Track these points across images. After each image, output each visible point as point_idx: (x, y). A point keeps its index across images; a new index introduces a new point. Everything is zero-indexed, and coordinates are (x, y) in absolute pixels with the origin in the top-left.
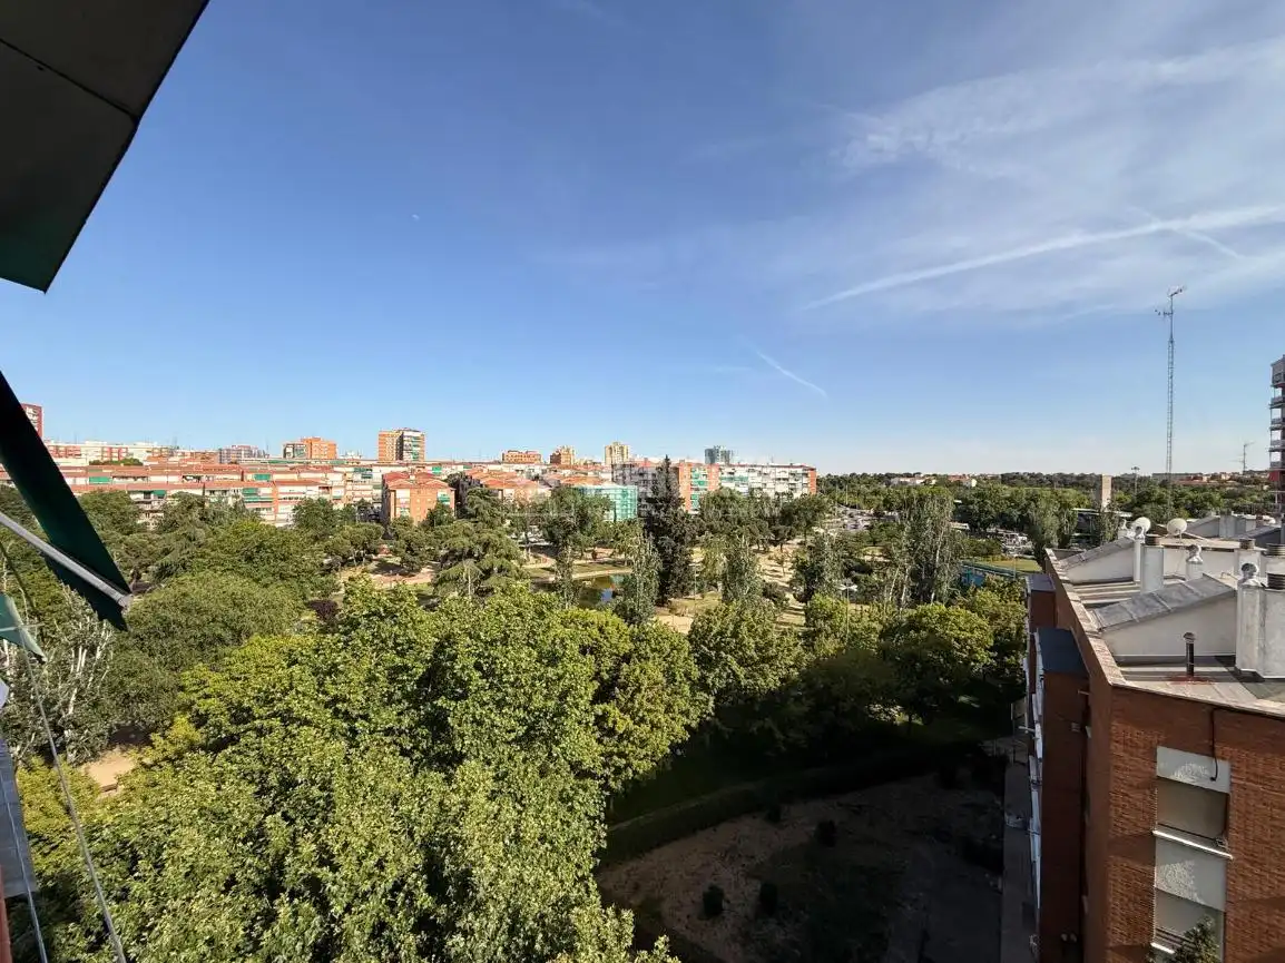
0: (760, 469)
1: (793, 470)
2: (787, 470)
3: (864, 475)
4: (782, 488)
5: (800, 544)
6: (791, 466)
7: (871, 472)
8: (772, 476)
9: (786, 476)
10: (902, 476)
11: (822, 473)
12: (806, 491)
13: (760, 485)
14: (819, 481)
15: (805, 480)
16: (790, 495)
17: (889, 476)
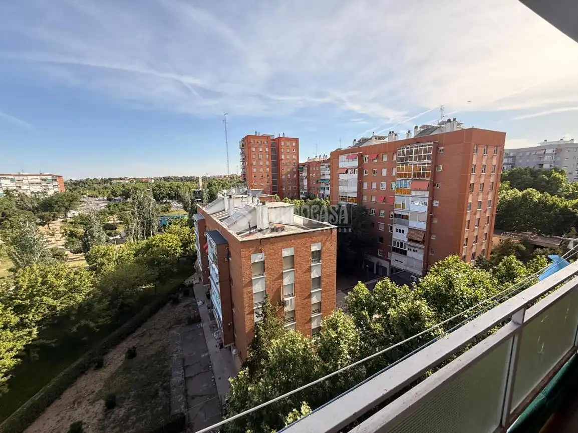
0: (12, 177)
1: (44, 177)
2: (38, 177)
3: (95, 179)
4: (37, 189)
5: (63, 222)
6: (41, 175)
7: (99, 178)
8: (26, 182)
9: (39, 181)
10: (118, 179)
11: (66, 178)
12: (57, 189)
13: (15, 188)
14: (66, 184)
15: (55, 183)
16: (45, 193)
17: (110, 179)
